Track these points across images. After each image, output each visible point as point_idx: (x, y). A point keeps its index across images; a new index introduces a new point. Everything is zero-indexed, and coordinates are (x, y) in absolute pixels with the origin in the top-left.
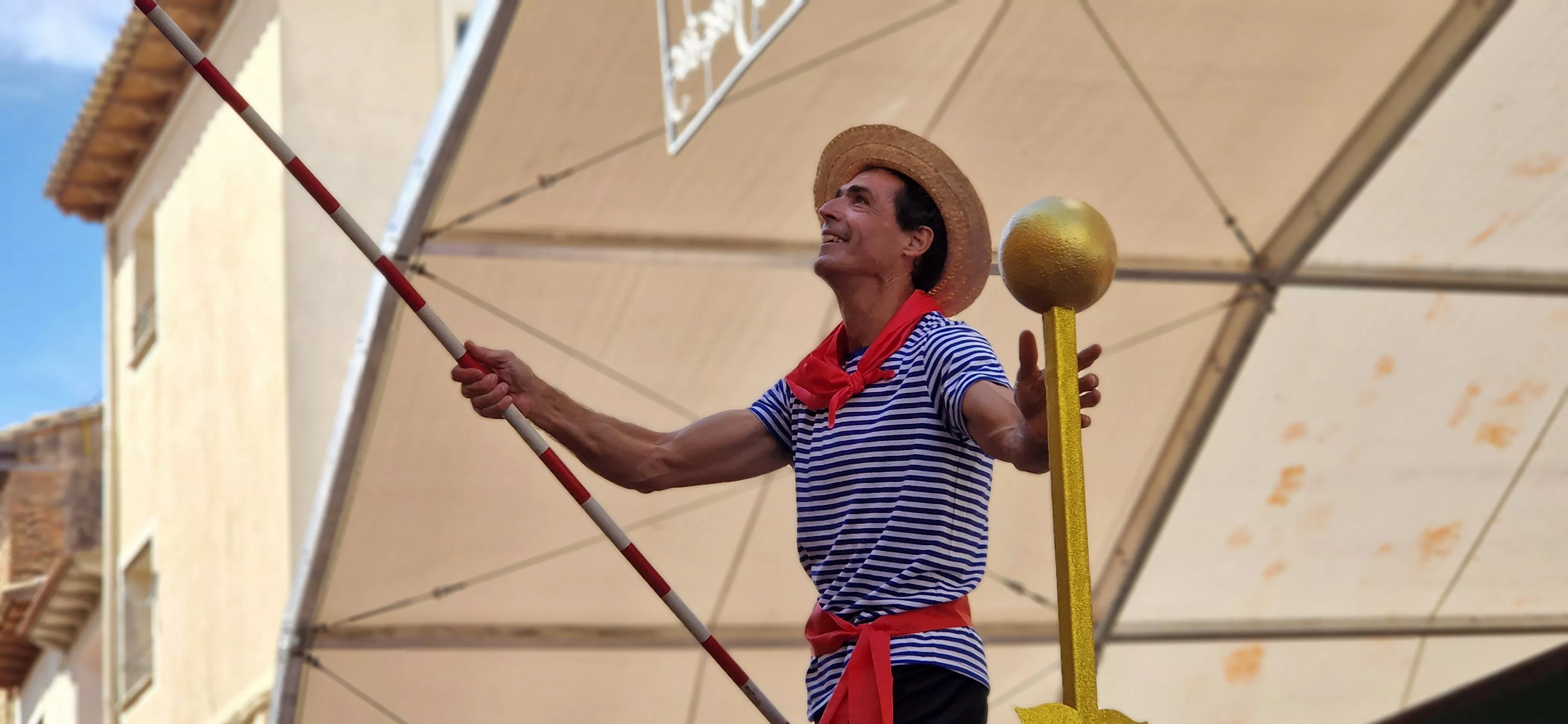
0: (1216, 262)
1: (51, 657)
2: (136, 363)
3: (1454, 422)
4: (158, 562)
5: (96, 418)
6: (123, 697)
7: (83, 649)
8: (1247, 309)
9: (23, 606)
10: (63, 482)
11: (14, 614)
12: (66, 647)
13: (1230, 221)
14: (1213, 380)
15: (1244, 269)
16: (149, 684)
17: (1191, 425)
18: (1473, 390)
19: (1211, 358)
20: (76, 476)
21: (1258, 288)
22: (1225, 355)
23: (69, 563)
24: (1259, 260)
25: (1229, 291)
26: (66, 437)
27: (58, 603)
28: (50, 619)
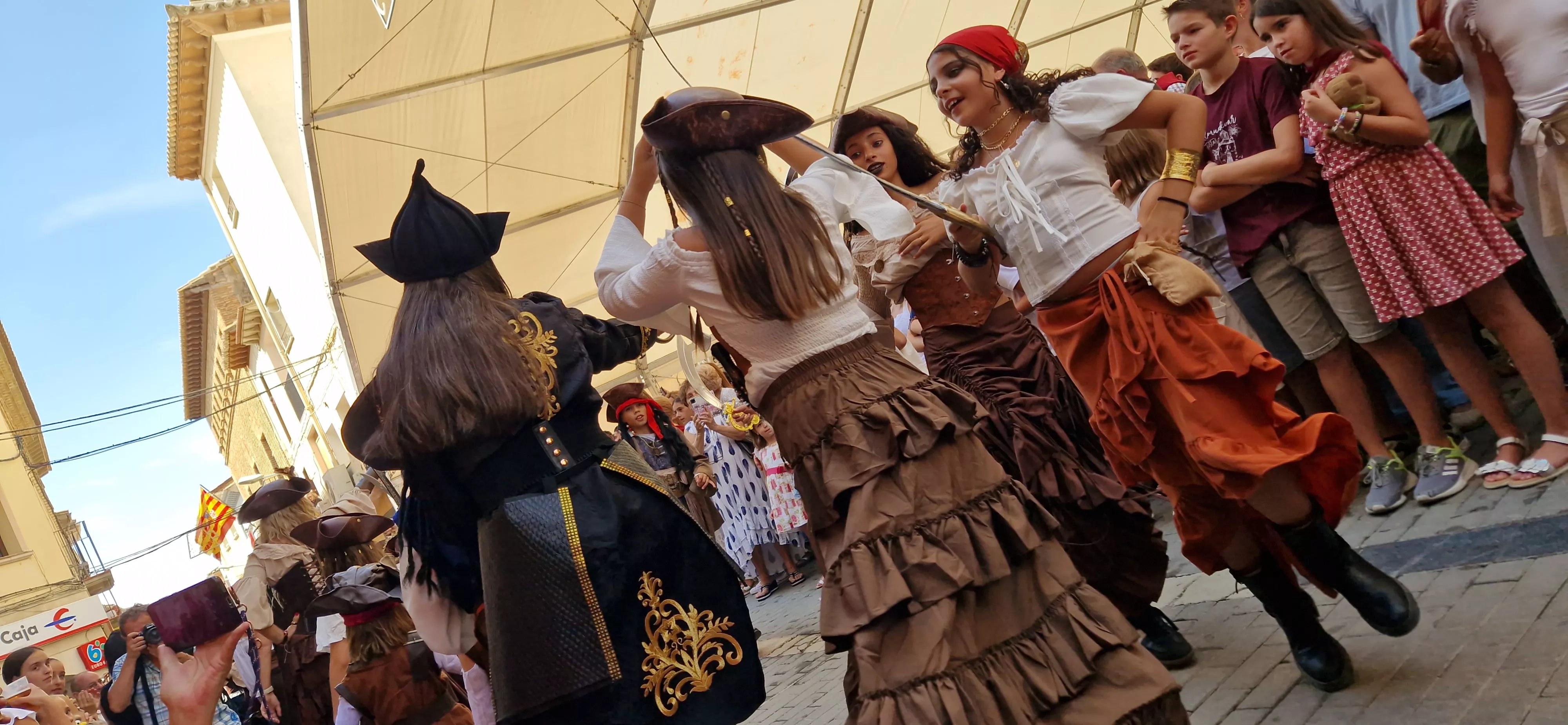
0: (617, 38)
1: (254, 347)
2: (235, 227)
3: (720, 74)
4: (276, 295)
5: (233, 260)
6: (286, 350)
7: (264, 340)
8: (635, 51)
9: (234, 334)
10: (232, 286)
11: (232, 338)
12: (258, 342)
13: (617, 19)
14: (632, 83)
15: (629, 37)
16: (293, 339)
17: (630, 103)
18: (723, 60)
19: (629, 75)
20: (236, 282)
21: (636, 43)
22: (633, 74)
23: (243, 310)
24: (633, 32)
25: (626, 47)
26: (224, 269)
27: (246, 326)
28: (246, 334)
